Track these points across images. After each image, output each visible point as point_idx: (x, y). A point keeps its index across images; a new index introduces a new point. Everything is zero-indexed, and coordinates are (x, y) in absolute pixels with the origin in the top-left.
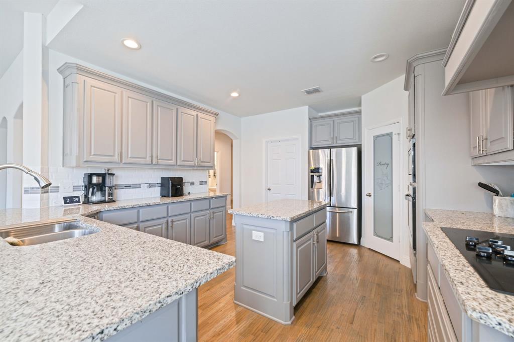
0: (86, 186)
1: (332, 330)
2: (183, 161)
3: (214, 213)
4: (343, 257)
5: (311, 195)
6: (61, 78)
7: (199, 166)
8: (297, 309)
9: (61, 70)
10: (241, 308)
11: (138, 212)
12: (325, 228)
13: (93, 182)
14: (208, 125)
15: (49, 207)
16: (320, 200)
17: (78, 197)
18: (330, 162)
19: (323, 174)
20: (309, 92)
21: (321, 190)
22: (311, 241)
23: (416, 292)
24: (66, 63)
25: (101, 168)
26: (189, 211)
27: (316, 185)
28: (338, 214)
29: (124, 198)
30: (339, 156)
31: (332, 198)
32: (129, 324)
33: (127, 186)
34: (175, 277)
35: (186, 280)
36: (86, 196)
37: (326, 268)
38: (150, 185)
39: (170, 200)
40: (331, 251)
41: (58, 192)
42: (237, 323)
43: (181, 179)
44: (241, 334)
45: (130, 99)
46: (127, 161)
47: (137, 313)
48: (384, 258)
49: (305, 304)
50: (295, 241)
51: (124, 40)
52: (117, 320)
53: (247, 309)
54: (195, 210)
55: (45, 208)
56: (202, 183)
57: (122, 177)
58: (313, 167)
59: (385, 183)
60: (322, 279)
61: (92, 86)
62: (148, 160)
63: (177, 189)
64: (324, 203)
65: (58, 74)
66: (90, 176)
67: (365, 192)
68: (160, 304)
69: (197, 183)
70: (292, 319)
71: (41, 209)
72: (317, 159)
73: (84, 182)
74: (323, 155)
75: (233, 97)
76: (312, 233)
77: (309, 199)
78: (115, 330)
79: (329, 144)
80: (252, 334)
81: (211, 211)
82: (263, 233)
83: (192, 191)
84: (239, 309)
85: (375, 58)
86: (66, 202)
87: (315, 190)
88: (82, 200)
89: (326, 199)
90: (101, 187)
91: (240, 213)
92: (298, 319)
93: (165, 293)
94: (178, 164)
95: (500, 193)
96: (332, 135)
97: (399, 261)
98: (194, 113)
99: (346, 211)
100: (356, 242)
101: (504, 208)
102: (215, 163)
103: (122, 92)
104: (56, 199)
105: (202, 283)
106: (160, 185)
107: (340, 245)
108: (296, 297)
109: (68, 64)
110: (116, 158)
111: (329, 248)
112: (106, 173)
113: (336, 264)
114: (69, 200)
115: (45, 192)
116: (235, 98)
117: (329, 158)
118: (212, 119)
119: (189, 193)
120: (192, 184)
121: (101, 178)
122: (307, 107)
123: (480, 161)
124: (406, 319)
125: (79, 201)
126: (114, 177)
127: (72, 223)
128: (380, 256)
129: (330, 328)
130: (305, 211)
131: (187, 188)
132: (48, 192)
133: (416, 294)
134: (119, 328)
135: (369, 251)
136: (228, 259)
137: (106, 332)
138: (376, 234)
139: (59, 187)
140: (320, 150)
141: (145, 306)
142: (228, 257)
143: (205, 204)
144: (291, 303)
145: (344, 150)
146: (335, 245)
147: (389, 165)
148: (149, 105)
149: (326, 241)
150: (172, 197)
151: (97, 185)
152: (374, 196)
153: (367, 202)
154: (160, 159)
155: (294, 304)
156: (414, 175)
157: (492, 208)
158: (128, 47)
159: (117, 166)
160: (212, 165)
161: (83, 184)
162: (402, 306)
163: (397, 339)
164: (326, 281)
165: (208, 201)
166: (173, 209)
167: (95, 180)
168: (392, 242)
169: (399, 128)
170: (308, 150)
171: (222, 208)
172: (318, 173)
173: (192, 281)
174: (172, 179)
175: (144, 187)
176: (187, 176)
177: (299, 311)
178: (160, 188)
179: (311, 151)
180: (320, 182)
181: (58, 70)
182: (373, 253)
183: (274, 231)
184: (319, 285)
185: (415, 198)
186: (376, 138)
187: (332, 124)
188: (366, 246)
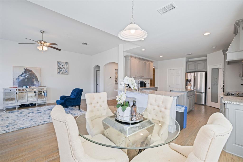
7: (150, 78)
19: (191, 81)
22: (191, 98)
30: (197, 75)
50: (188, 97)
51: (142, 49)
56: (148, 83)
58: (187, 79)
59: (215, 84)
61: (132, 60)
62: (140, 77)
67: (208, 87)
75: (161, 57)
79: (194, 70)
96: (195, 68)
99: (200, 93)
100: (204, 104)
103: (136, 60)
110: (135, 77)
117: (194, 76)
122: (185, 58)
138: (212, 101)
145: (199, 73)
147: (217, 78)
148: (141, 62)
150: (143, 87)
153: (209, 91)
158: (143, 51)
168: (218, 103)
170: (185, 73)
180: (190, 84)
182: (210, 107)
185: (223, 88)
186: (213, 69)
187: (195, 64)
188: (208, 105)
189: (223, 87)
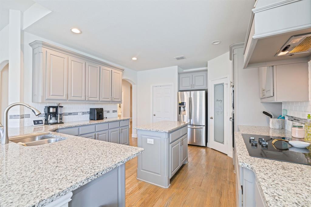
0: (46, 114)
1: (190, 189)
2: (103, 98)
3: (122, 129)
4: (197, 154)
5: (179, 119)
6: (31, 49)
7: (113, 102)
8: (171, 180)
9: (31, 44)
10: (141, 182)
11: (79, 129)
12: (187, 137)
13: (50, 111)
14: (118, 76)
15: (24, 127)
16: (185, 121)
17: (42, 120)
18: (190, 99)
19: (186, 106)
20: (178, 59)
21: (185, 115)
22: (179, 144)
23: (234, 170)
24: (36, 41)
25: (55, 103)
26: (108, 129)
27: (182, 113)
28: (195, 129)
29: (69, 121)
30: (195, 96)
31: (191, 120)
32: (106, 172)
33: (70, 114)
34: (118, 156)
35: (124, 157)
36: (46, 120)
37: (187, 159)
38: (84, 113)
39: (96, 122)
40: (191, 150)
41: (30, 117)
42: (139, 189)
43: (102, 109)
44: (142, 194)
45: (73, 62)
46: (71, 99)
47: (108, 168)
48: (219, 153)
49: (176, 178)
50: (171, 143)
51: (72, 29)
52: (102, 170)
53: (144, 182)
54: (111, 128)
55: (22, 127)
56: (114, 111)
57: (67, 108)
58: (180, 102)
59: (220, 111)
60: (185, 165)
61: (51, 54)
62: (83, 98)
63: (100, 115)
64: (186, 123)
65: (30, 46)
66: (49, 108)
67: (209, 116)
68: (116, 166)
69: (111, 112)
70: (169, 186)
71: (20, 128)
72: (183, 97)
73: (45, 111)
74: (186, 95)
75: (134, 60)
76: (180, 139)
77: (178, 121)
78: (101, 174)
79: (189, 88)
80: (148, 194)
81: (121, 129)
82: (153, 140)
83: (109, 116)
84: (139, 182)
85: (214, 43)
86: (35, 124)
87: (182, 115)
88: (44, 122)
89: (188, 120)
90: (55, 114)
91: (140, 128)
92: (172, 185)
93: (117, 161)
94: (100, 100)
95: (273, 116)
96: (191, 84)
97: (227, 155)
98: (110, 69)
99: (199, 127)
100: (204, 145)
101: (274, 124)
102: (122, 99)
103: (68, 58)
104: (28, 122)
105: (131, 159)
106: (89, 113)
107: (196, 147)
108: (171, 173)
109: (37, 42)
110: (64, 97)
111: (189, 149)
112: (58, 106)
113: (193, 157)
114: (36, 122)
115: (22, 118)
116: (134, 61)
117: (189, 97)
118: (121, 72)
119: (106, 118)
120: (108, 112)
121: (55, 109)
122: (177, 66)
123: (264, 100)
124: (228, 183)
125: (43, 123)
126: (63, 108)
127: (45, 135)
128: (218, 152)
129: (189, 189)
130: (176, 127)
131: (105, 115)
132: (23, 118)
133: (234, 171)
134: (102, 173)
135: (211, 150)
136: (140, 149)
137: (99, 174)
138: (215, 140)
139: (30, 115)
140: (184, 92)
141: (110, 166)
142: (140, 148)
143: (117, 124)
144: (168, 177)
145: (198, 92)
146: (193, 147)
147: (222, 101)
148: (84, 65)
149: (187, 145)
150: (97, 120)
151: (53, 113)
152: (214, 118)
153: (211, 122)
154: (90, 97)
155: (170, 177)
156: (233, 107)
157: (269, 124)
158: (73, 32)
159: (65, 102)
160: (120, 101)
161: (44, 113)
162: (227, 177)
163: (222, 192)
164: (187, 166)
165: (119, 122)
166: (99, 128)
167: (51, 110)
168: (224, 144)
169: (227, 81)
170: (177, 92)
171: (127, 127)
172: (184, 105)
173: (127, 157)
174: (97, 109)
175: (80, 114)
176: (106, 108)
177: (173, 181)
178: (89, 114)
179: (179, 92)
180: (184, 111)
181: (29, 44)
182: (213, 151)
183: (159, 138)
184: (183, 168)
185: (233, 119)
186: (215, 86)
187: (191, 77)
188: (210, 147)
189: (232, 117)
